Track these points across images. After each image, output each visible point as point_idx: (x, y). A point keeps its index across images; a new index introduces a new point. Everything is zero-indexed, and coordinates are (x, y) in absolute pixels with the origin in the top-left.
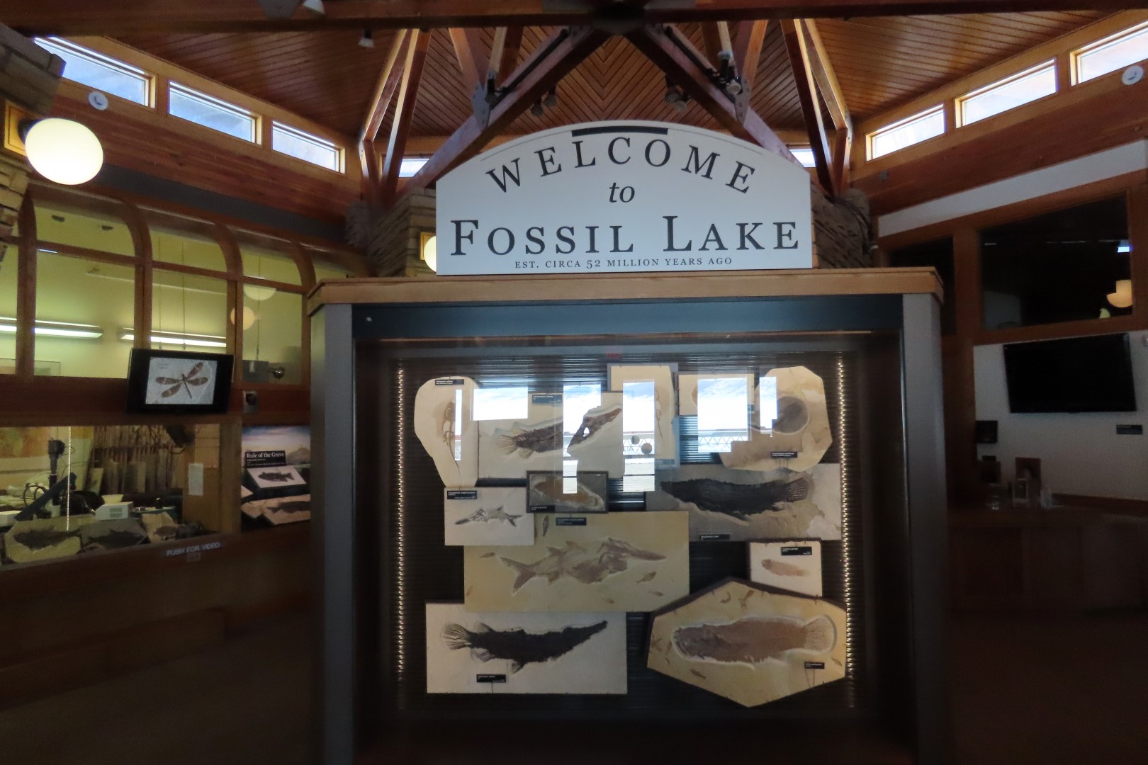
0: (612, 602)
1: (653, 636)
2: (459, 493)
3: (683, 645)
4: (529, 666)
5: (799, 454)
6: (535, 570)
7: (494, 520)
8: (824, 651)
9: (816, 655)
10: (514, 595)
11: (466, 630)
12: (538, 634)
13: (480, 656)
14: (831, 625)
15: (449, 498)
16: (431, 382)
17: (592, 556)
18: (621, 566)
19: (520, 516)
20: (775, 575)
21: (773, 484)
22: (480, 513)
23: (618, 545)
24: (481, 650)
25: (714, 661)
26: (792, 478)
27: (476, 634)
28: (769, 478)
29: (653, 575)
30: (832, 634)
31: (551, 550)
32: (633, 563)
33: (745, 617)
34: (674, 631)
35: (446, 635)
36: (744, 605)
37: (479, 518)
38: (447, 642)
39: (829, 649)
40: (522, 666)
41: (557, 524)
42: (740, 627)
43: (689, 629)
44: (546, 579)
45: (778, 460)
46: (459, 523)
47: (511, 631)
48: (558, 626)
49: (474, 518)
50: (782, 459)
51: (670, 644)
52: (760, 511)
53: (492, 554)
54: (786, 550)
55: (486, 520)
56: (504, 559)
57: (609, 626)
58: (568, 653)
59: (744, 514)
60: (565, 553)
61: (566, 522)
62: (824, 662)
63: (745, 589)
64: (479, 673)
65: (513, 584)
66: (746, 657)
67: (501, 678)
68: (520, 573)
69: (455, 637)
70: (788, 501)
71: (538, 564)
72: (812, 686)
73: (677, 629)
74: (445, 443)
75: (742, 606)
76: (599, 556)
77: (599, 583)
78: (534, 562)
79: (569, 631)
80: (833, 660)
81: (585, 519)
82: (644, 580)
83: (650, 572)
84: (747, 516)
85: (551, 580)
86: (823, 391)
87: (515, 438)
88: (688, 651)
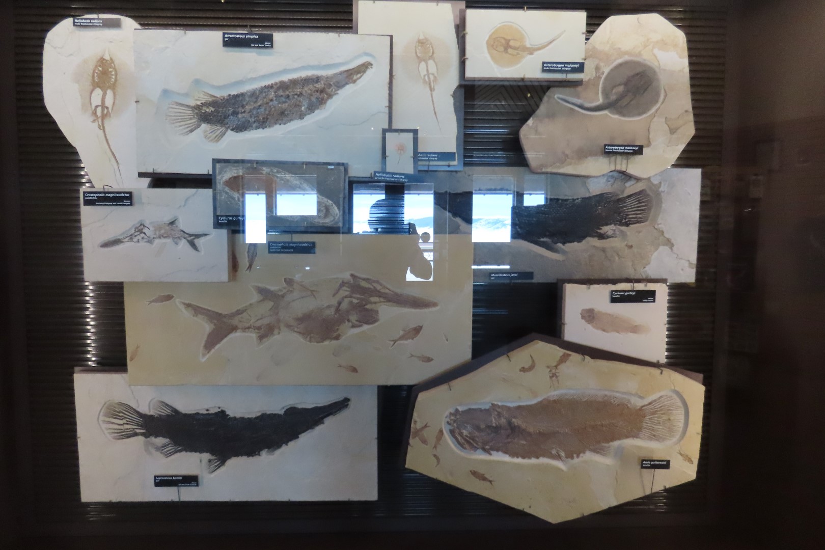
0: (355, 370)
1: (415, 422)
2: (103, 195)
3: (461, 434)
4: (234, 463)
5: (645, 150)
6: (235, 321)
7: (163, 240)
8: (669, 443)
9: (657, 449)
10: (204, 360)
11: (138, 413)
12: (246, 416)
13: (159, 449)
14: (680, 404)
15: (88, 203)
16: (67, 23)
17: (325, 301)
18: (368, 317)
19: (206, 235)
20: (599, 332)
21: (601, 198)
22: (140, 228)
23: (364, 284)
24: (160, 441)
25: (506, 458)
26: (631, 188)
27: (151, 416)
28: (596, 188)
29: (417, 330)
30: (682, 418)
31: (262, 291)
32: (386, 312)
33: (554, 394)
34: (447, 413)
35: (107, 419)
36: (553, 375)
37: (139, 237)
38: (107, 429)
39: (675, 439)
40: (223, 463)
41: (270, 252)
42: (547, 408)
43: (470, 411)
44: (253, 335)
45: (613, 158)
46: (106, 245)
47: (205, 412)
48: (276, 405)
49: (131, 237)
50: (619, 158)
51: (441, 432)
52: (580, 239)
53: (169, 298)
54: (617, 295)
55: (150, 241)
56: (188, 306)
57: (352, 404)
58: (292, 444)
59: (556, 243)
60: (283, 296)
61: (283, 247)
62: (668, 458)
63: (557, 351)
64: (158, 473)
65: (203, 344)
66: (554, 452)
67: (191, 480)
68: (213, 326)
69: (121, 422)
70: (621, 224)
71: (239, 312)
72: (648, 492)
73: (452, 411)
74: (96, 124)
75: (551, 377)
76: (334, 302)
77: (334, 342)
78: (234, 310)
79: (292, 412)
80: (681, 454)
81: (314, 244)
82: (402, 338)
83: (413, 325)
84: (560, 245)
85: (261, 338)
86: (686, 53)
87: (198, 107)
88: (469, 443)
